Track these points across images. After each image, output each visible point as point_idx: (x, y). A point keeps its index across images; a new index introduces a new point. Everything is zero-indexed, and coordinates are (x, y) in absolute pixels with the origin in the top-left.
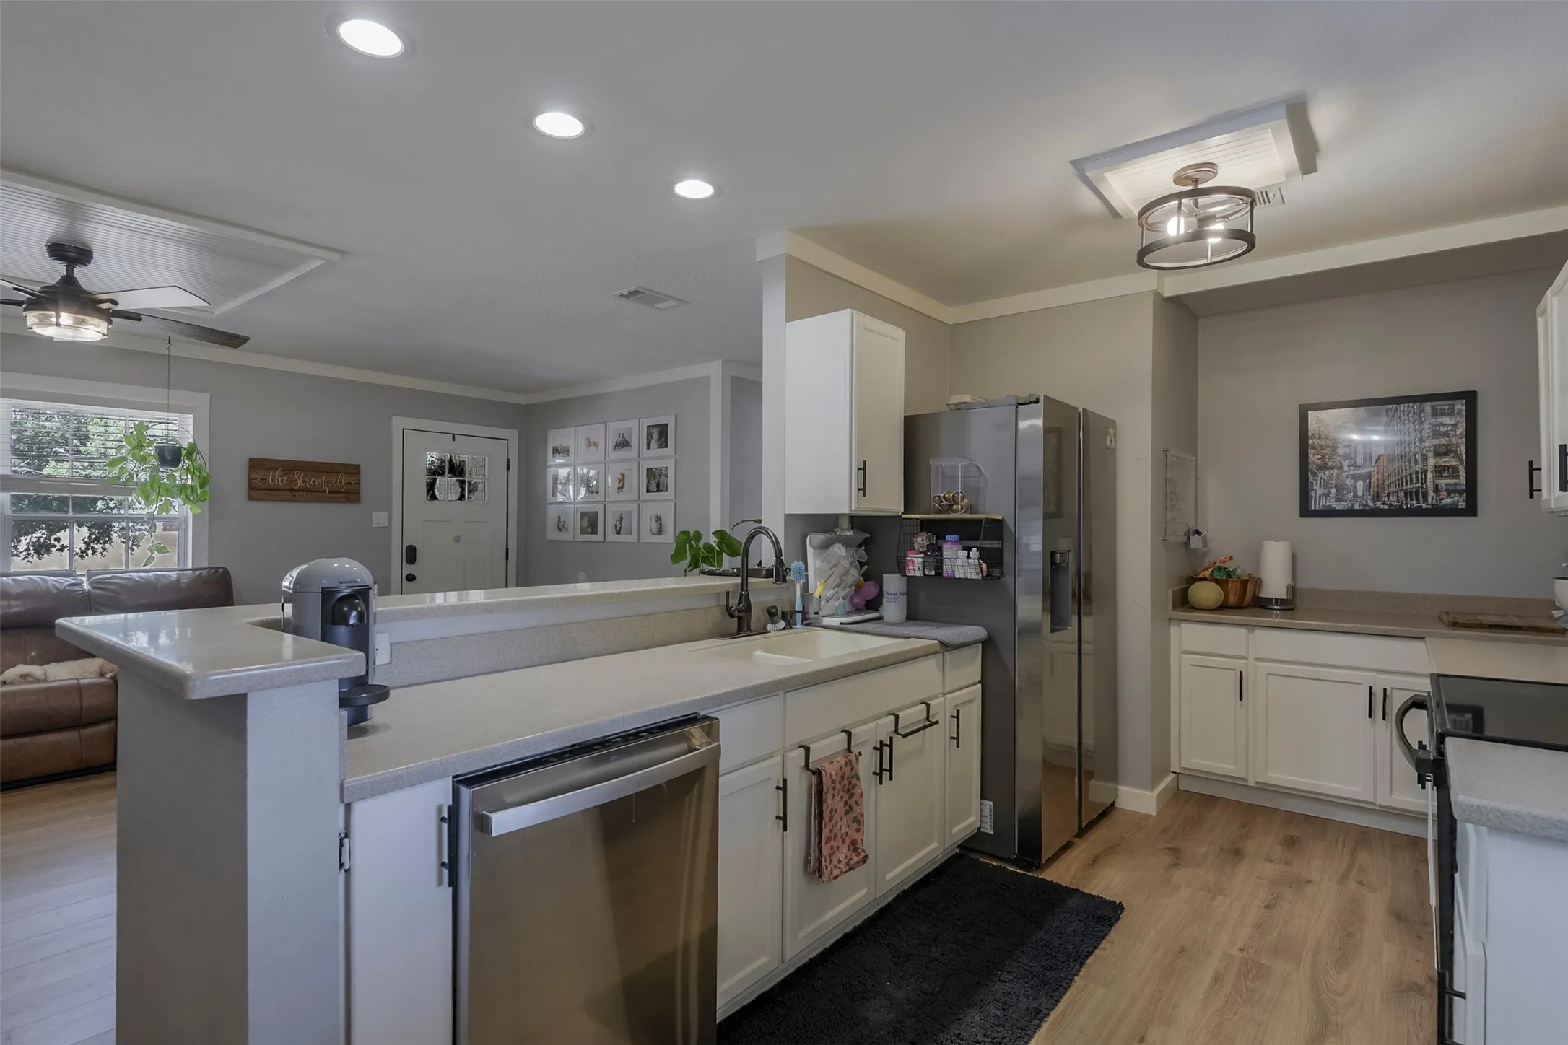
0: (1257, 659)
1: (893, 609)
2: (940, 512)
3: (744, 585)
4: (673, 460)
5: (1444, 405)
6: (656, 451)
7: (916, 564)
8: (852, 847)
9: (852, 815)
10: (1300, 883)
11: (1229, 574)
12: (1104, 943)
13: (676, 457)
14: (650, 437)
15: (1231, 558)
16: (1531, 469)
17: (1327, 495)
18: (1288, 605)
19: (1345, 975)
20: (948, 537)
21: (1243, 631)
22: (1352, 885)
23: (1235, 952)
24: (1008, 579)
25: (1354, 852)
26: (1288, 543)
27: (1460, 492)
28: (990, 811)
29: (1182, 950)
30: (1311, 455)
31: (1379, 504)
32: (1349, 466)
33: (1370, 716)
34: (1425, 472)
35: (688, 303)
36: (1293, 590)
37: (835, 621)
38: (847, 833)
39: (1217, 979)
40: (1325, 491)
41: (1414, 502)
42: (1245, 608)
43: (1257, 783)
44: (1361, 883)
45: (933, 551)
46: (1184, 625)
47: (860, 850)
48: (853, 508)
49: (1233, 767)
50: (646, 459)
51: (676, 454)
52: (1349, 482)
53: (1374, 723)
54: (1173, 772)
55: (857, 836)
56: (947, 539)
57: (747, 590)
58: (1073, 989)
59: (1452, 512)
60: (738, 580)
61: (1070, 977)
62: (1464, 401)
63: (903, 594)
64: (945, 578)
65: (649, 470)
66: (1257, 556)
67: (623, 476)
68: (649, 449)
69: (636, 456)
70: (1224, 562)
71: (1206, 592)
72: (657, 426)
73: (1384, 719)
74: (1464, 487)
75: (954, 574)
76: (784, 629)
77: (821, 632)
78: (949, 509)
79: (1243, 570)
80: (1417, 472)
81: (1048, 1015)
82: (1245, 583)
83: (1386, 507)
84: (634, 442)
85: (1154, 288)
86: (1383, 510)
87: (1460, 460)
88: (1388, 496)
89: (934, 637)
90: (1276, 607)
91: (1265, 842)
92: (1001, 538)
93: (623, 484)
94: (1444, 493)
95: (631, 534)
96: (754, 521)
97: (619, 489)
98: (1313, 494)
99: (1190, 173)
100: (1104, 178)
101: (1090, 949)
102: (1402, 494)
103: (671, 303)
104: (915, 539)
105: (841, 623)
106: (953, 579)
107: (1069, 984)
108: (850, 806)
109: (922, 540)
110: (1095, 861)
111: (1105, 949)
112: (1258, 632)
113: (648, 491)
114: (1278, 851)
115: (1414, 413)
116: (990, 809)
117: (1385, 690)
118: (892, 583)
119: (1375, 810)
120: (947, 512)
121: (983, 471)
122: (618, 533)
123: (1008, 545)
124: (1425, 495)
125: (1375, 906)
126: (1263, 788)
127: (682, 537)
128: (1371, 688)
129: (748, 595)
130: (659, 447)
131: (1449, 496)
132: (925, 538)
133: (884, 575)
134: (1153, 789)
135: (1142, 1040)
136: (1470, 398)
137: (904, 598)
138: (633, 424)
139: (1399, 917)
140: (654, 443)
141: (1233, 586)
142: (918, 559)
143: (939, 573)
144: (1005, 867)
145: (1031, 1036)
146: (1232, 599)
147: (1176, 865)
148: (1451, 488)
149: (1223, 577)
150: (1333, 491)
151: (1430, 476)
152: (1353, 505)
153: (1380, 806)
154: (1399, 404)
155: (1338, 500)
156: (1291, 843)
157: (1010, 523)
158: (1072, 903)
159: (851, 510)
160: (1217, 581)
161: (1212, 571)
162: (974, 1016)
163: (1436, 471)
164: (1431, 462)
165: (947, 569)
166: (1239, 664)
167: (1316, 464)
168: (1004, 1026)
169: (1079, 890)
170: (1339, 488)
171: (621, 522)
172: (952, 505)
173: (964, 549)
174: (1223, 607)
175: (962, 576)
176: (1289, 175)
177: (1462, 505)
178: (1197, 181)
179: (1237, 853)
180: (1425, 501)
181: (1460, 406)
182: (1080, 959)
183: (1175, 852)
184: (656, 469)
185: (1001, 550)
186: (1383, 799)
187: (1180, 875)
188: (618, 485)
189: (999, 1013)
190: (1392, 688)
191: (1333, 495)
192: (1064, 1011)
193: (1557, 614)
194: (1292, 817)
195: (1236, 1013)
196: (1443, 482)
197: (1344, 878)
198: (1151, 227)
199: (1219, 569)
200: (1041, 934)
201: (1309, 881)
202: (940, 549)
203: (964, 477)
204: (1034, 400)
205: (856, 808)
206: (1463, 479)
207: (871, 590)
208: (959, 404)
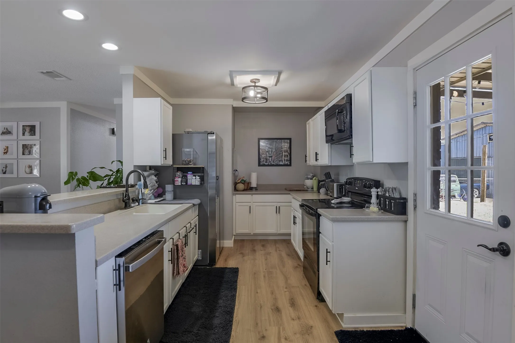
0: (253, 202)
1: (169, 196)
2: (185, 165)
3: (127, 191)
4: (39, 142)
5: (286, 140)
6: (27, 136)
7: (178, 181)
8: (183, 266)
9: (183, 257)
10: (269, 254)
11: (245, 181)
12: (239, 277)
13: (40, 140)
14: (24, 131)
15: (244, 177)
16: (306, 156)
17: (264, 161)
18: (256, 189)
19: (285, 268)
20: (189, 173)
21: (250, 195)
22: (278, 251)
23: (265, 270)
24: (206, 184)
25: (275, 245)
26: (256, 173)
27: (288, 161)
28: (201, 253)
29: (255, 273)
30: (260, 151)
31: (274, 163)
32: (268, 154)
33: (276, 213)
34: (282, 156)
35: (71, 80)
36: (257, 185)
37: (153, 201)
38: (182, 263)
39: (264, 277)
40: (263, 160)
41: (280, 163)
42: (248, 190)
43: (253, 234)
44: (279, 251)
45: (185, 177)
46: (237, 195)
47: (186, 266)
48: (162, 163)
49: (248, 231)
50: (21, 140)
51: (40, 138)
52: (268, 158)
53: (277, 215)
54: (234, 235)
55: (185, 263)
56: (188, 173)
57: (128, 192)
58: (238, 288)
59: (287, 165)
60: (125, 189)
61: (236, 286)
62: (289, 140)
63: (173, 191)
64: (189, 185)
65: (23, 145)
66: (250, 176)
67: (7, 147)
68: (24, 136)
69: (16, 138)
70: (242, 178)
71: (241, 186)
72: (29, 126)
73: (279, 213)
74: (289, 160)
75: (192, 184)
76: (138, 205)
77: (149, 205)
78: (188, 164)
79: (248, 181)
80: (281, 156)
81: (236, 295)
82: (248, 183)
83: (275, 164)
84: (14, 131)
85: (232, 104)
86: (275, 165)
87: (288, 153)
88: (276, 161)
89: (191, 203)
90: (254, 189)
91: (258, 247)
92: (203, 173)
93: (7, 151)
94: (286, 161)
95: (13, 174)
96: (99, 168)
97: (4, 153)
98: (261, 161)
99: (254, 80)
100: (236, 77)
101: (237, 279)
102: (278, 161)
103: (64, 79)
104: (176, 173)
105: (155, 202)
106: (191, 185)
107: (237, 287)
108: (182, 254)
109: (179, 173)
110: (226, 260)
111: (239, 278)
112: (254, 196)
113: (23, 154)
114: (262, 248)
115: (280, 142)
116: (201, 252)
117: (279, 206)
118: (169, 188)
119: (277, 235)
120: (187, 165)
121: (198, 152)
122: (5, 173)
123: (205, 175)
124: (282, 161)
125: (284, 254)
126: (255, 235)
127: (71, 174)
128: (276, 206)
129: (128, 194)
130: (30, 135)
131: (286, 162)
132: (180, 173)
133: (166, 185)
134: (232, 240)
135: (257, 293)
136: (290, 139)
137: (173, 192)
138: (15, 124)
139: (289, 255)
140: (27, 133)
141: (246, 184)
142: (180, 180)
143: (186, 184)
144: (206, 267)
145: (235, 300)
146: (246, 188)
147: (244, 256)
148: (287, 160)
149: (243, 182)
150: (265, 160)
151: (283, 157)
152: (269, 163)
153: (278, 234)
154: (278, 140)
155: (266, 162)
156: (263, 246)
157: (206, 168)
158: (227, 271)
159: (161, 164)
160: (242, 183)
161: (241, 181)
162: (220, 301)
163: (284, 156)
164: (283, 154)
165: (189, 182)
166: (249, 204)
167: (262, 153)
168: (229, 301)
169: (227, 267)
170: (266, 159)
171: (6, 169)
172: (189, 163)
173: (194, 176)
174: (244, 190)
175: (195, 184)
176: (272, 86)
177: (289, 164)
178: (255, 83)
179: (254, 251)
180: (282, 163)
181: (288, 141)
182: (236, 281)
183: (242, 253)
184: (28, 145)
185: (203, 176)
186: (279, 232)
187: (246, 258)
188: (4, 151)
189: (226, 298)
190: (280, 206)
191: (265, 161)
192: (239, 293)
193: (305, 187)
194: (261, 240)
195: (271, 282)
196: (286, 158)
197: (276, 250)
198: (245, 92)
199: (242, 180)
200: (225, 279)
201: (270, 253)
202: (187, 176)
203: (193, 154)
204: (213, 133)
205: (184, 255)
206: (289, 158)
207: (161, 190)
208: (189, 132)
